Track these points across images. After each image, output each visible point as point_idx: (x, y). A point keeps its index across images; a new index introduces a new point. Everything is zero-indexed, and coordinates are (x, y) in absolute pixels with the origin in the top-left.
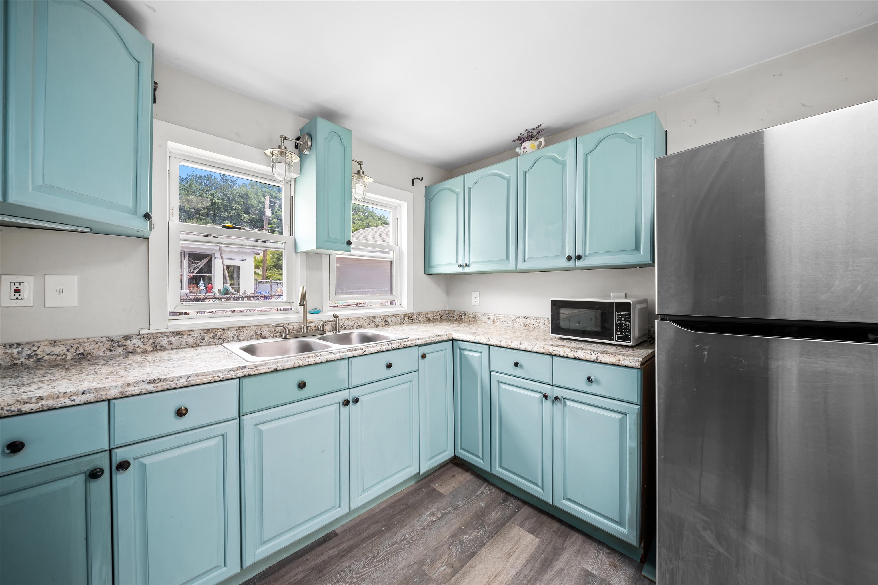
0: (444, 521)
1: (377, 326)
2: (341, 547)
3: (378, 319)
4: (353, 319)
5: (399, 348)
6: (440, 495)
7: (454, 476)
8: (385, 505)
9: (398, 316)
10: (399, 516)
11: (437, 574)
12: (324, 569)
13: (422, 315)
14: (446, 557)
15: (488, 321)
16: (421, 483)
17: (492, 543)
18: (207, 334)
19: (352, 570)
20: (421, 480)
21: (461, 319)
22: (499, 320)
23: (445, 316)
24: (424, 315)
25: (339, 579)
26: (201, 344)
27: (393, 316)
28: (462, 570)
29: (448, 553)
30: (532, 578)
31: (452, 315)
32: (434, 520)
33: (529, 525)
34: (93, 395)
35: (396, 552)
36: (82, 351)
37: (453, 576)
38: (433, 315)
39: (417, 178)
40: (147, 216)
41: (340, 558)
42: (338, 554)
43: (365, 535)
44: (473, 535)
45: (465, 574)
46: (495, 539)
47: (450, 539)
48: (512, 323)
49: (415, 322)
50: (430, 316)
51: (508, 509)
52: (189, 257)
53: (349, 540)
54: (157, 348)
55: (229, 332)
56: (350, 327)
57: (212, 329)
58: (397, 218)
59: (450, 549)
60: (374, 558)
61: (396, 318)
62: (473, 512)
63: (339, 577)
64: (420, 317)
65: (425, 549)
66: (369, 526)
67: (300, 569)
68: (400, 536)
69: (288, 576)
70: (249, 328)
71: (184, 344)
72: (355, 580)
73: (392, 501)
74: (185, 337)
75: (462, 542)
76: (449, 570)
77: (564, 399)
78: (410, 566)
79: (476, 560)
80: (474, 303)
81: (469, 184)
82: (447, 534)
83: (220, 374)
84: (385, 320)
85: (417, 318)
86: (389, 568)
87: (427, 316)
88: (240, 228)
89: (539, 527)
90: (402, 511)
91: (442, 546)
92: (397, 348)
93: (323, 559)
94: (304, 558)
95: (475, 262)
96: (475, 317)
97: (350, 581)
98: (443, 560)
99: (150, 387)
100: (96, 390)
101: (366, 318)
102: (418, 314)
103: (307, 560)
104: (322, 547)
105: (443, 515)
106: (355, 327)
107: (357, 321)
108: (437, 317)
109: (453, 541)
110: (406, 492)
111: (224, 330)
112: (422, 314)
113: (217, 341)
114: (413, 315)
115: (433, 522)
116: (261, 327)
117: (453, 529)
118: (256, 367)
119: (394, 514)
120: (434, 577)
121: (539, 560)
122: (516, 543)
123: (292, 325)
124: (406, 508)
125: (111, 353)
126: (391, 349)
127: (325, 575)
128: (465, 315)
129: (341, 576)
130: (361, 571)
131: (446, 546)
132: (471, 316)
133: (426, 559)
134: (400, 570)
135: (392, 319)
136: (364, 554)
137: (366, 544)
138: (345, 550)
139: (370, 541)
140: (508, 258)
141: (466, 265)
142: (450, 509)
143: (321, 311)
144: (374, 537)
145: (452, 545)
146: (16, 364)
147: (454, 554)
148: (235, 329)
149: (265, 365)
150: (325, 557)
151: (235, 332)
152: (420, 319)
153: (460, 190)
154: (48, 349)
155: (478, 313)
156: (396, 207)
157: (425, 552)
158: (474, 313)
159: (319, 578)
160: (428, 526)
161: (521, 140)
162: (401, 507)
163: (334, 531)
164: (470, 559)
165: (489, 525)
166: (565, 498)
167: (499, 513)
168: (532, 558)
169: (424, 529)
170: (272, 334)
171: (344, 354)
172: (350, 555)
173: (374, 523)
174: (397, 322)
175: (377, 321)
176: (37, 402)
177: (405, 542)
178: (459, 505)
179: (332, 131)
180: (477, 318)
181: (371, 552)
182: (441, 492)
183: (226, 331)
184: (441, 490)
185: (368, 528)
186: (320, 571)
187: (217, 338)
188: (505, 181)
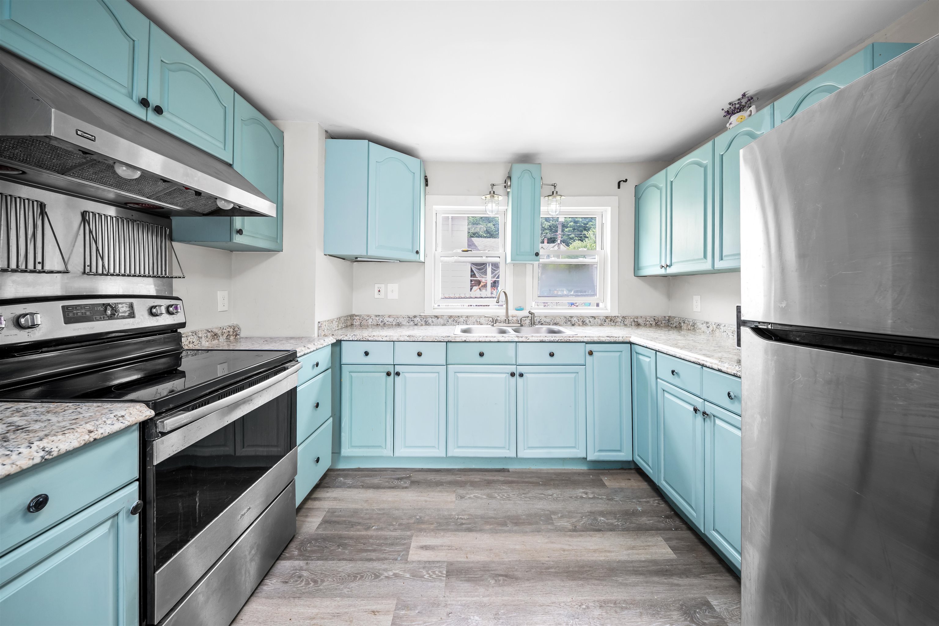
0: (591, 501)
1: (573, 325)
2: (507, 479)
3: (575, 319)
4: (550, 317)
5: (561, 341)
6: (603, 485)
7: (630, 479)
8: (552, 471)
9: (599, 317)
10: (558, 482)
11: (559, 524)
12: (491, 483)
13: (629, 319)
14: (574, 520)
15: (706, 330)
16: (593, 471)
17: (623, 534)
18: (450, 318)
19: (506, 492)
20: (595, 469)
21: (681, 327)
22: (718, 330)
23: (664, 322)
24: (631, 318)
25: (496, 492)
26: (447, 324)
27: (593, 317)
28: (581, 532)
29: (578, 519)
30: (639, 571)
31: (672, 322)
32: (584, 497)
33: (676, 544)
34: (388, 338)
35: (540, 499)
36: (398, 322)
37: (570, 532)
38: (644, 320)
39: (622, 181)
40: (417, 252)
41: (503, 483)
42: (503, 481)
43: (526, 480)
44: (610, 521)
45: (581, 536)
46: (629, 533)
47: (587, 513)
48: (732, 334)
49: (619, 325)
50: (640, 321)
51: (664, 523)
52: (492, 266)
53: (515, 477)
54: (427, 324)
55: (461, 318)
56: (546, 323)
57: (453, 316)
58: (603, 223)
59: (582, 517)
60: (524, 494)
61: (595, 319)
62: (625, 509)
63: (497, 491)
64: (625, 320)
65: (562, 508)
66: (533, 477)
67: (479, 477)
68: (550, 492)
69: (471, 476)
70: (473, 317)
71: (439, 323)
72: (504, 497)
73: (560, 471)
74: (439, 319)
75: (595, 519)
76: (570, 527)
77: (714, 416)
78: (544, 510)
79: (599, 534)
80: (695, 309)
81: (671, 178)
82: (588, 509)
83: (437, 338)
84: (582, 320)
85: (622, 321)
86: (529, 503)
87: (636, 320)
88: (471, 251)
89: (687, 551)
90: (563, 480)
91: (577, 513)
92: (560, 341)
93: (494, 479)
94: (484, 473)
95: (678, 262)
96: (693, 326)
97: (501, 496)
98: (571, 520)
99: (408, 339)
100: (390, 336)
101: (562, 317)
102: (623, 317)
103: (485, 474)
104: (497, 473)
105: (594, 498)
106: (551, 324)
107: (553, 319)
108: (651, 322)
109: (589, 515)
110: (575, 471)
111: (459, 317)
112: (629, 317)
113: (455, 323)
114: (616, 318)
115: (582, 497)
116: (480, 317)
117: (595, 509)
118: (455, 337)
119: (555, 479)
120: (555, 524)
121: (660, 567)
122: (648, 546)
123: (501, 317)
124: (567, 480)
125: (409, 324)
126: (553, 340)
127: (490, 486)
128: (684, 322)
129: (498, 491)
130: (511, 495)
131: (580, 515)
132: (690, 324)
133: (559, 513)
134: (536, 508)
135: (591, 320)
136: (519, 489)
137: (523, 485)
138: (509, 481)
139: (527, 485)
140: (705, 256)
141: (667, 266)
142: (605, 497)
143: (524, 308)
144: (531, 484)
145: (586, 516)
146: (378, 324)
147: (583, 522)
148: (465, 317)
149: (460, 337)
150: (495, 478)
151: (465, 319)
152: (626, 323)
153: (662, 185)
154: (388, 319)
155: (698, 320)
156: (602, 212)
157: (561, 509)
158: (694, 321)
159: (486, 486)
160: (576, 497)
161: (729, 113)
162: (564, 478)
163: (509, 469)
164: (594, 531)
165: (631, 523)
166: (715, 529)
167: (651, 522)
168: (655, 562)
169: (571, 497)
170: (487, 323)
171: (511, 338)
172: (510, 485)
173: (537, 477)
174: (596, 323)
175: (574, 321)
176: (373, 337)
177: (551, 497)
178: (614, 499)
179: (524, 169)
180: (696, 327)
181: (524, 490)
182: (606, 484)
183: (460, 317)
184: (607, 483)
185: (531, 477)
186: (488, 483)
187: (455, 321)
188: (703, 169)
